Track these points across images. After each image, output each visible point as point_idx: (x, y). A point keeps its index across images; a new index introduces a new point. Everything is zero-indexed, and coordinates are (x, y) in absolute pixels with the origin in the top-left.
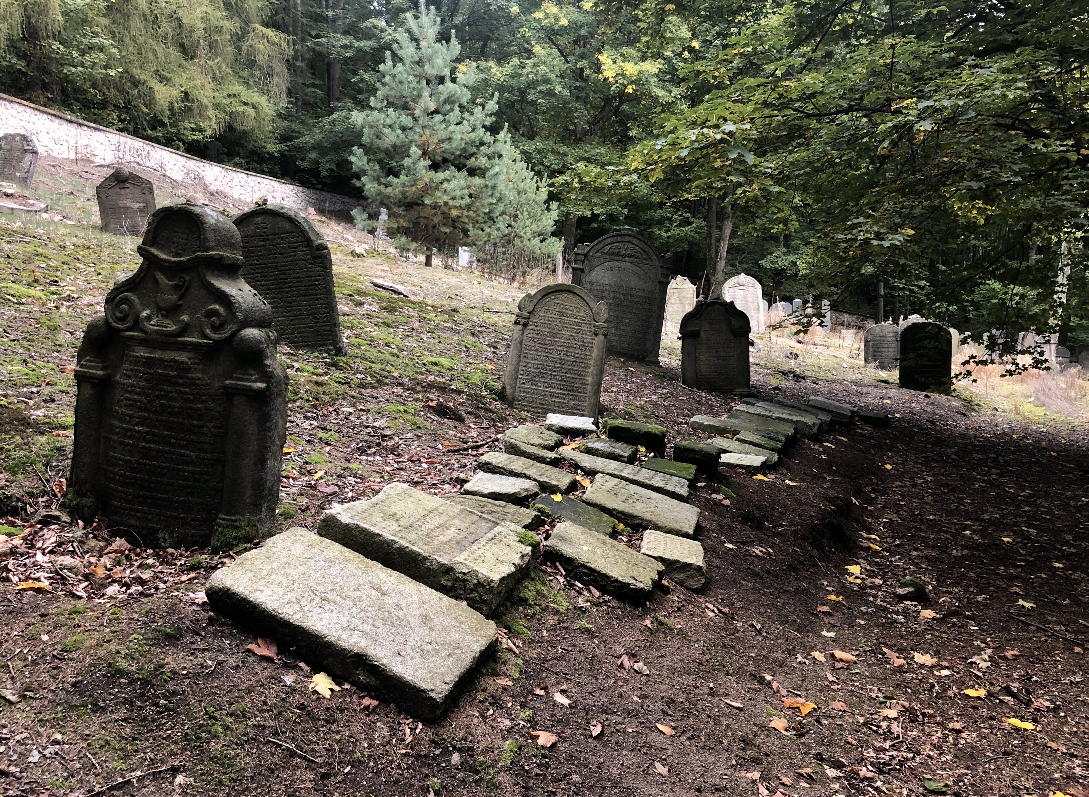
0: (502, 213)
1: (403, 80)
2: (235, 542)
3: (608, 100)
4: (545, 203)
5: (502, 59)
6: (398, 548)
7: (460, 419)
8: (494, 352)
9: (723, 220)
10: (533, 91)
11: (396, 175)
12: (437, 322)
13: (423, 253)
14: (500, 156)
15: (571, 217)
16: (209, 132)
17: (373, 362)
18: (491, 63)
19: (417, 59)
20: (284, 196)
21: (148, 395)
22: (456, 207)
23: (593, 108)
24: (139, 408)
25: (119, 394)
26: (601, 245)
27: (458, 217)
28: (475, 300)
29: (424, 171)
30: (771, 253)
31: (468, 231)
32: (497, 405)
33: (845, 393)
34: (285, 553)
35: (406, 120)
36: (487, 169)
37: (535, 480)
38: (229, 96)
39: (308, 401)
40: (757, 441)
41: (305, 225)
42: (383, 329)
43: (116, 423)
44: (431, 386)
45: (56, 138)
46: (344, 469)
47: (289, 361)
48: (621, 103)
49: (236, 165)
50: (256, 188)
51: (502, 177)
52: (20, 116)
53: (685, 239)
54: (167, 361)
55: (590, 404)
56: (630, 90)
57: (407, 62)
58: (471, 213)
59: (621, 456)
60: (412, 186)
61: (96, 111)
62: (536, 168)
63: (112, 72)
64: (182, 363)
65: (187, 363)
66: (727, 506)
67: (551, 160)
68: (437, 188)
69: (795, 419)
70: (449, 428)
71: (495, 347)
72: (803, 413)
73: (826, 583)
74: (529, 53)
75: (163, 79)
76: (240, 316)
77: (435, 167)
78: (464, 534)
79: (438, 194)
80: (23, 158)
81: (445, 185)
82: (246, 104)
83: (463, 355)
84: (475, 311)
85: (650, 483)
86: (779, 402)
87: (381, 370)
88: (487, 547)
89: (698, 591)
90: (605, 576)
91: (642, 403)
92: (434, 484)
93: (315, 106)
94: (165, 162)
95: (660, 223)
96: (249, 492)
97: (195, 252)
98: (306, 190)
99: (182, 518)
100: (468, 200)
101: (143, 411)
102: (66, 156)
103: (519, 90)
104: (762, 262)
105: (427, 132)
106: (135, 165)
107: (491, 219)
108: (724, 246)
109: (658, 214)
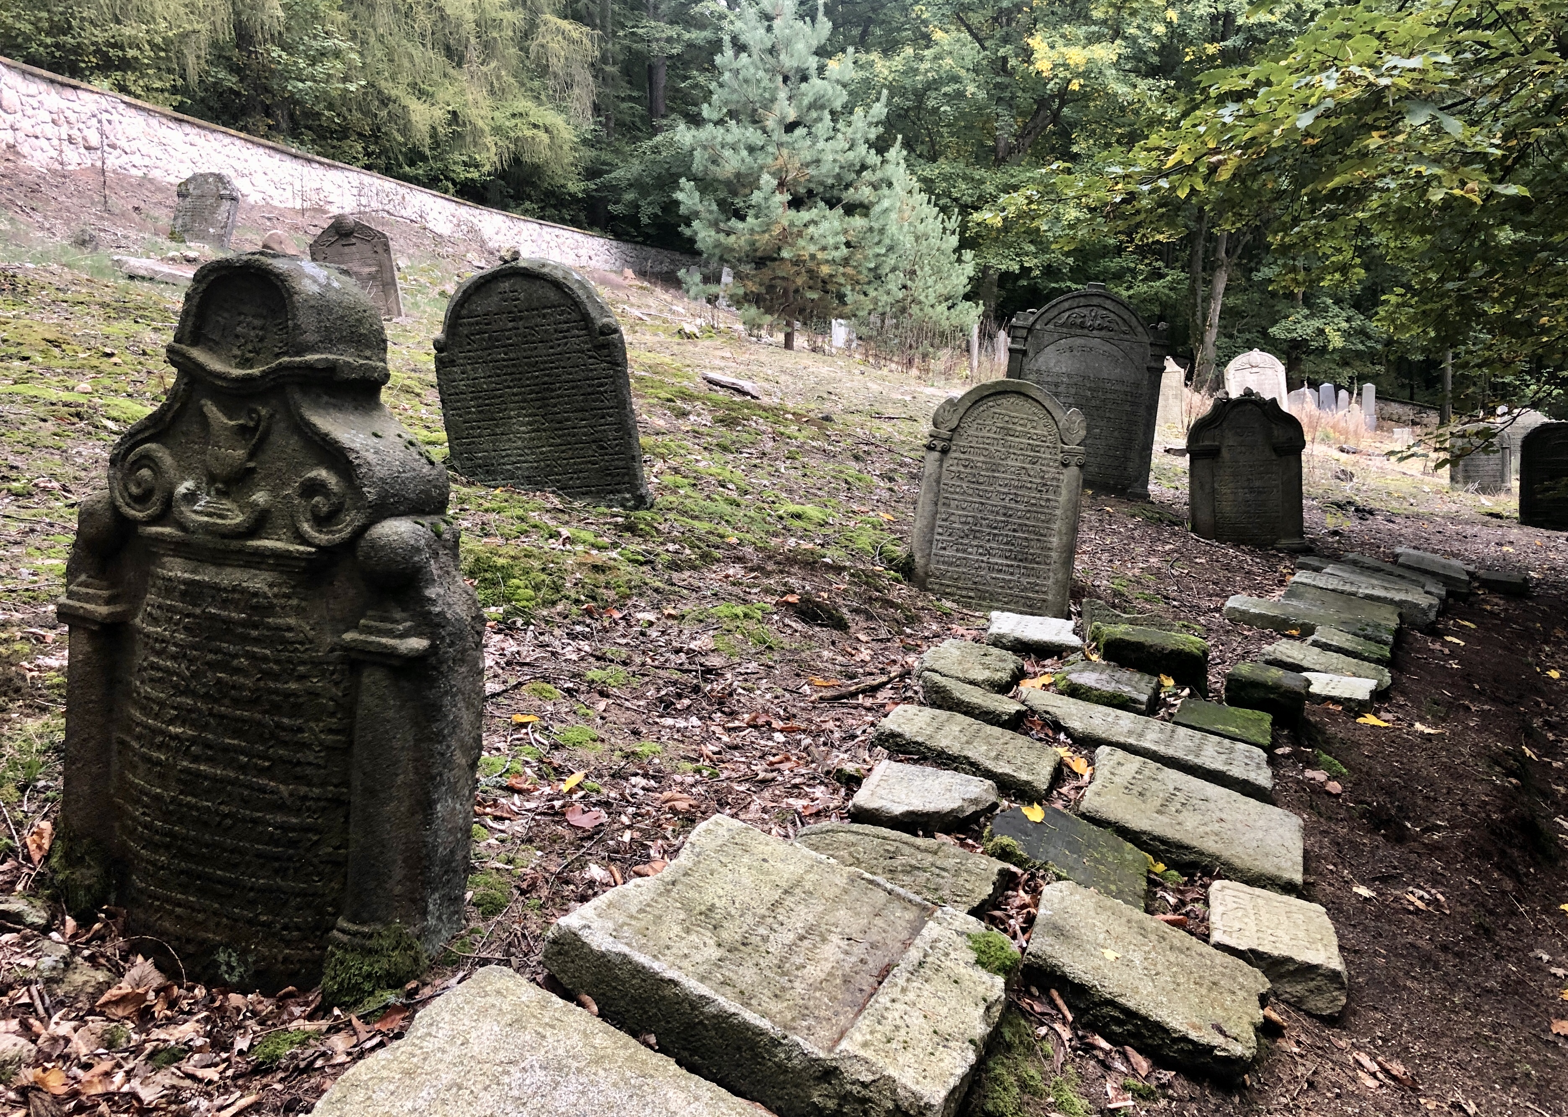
0: (894, 269)
1: (749, 76)
2: (367, 986)
3: (1043, 102)
4: (954, 251)
5: (889, 49)
6: (715, 1016)
7: (841, 625)
8: (891, 490)
9: (1213, 269)
10: (934, 94)
11: (743, 218)
12: (801, 439)
13: (780, 331)
14: (890, 185)
15: (991, 272)
16: (487, 168)
17: (696, 518)
18: (874, 56)
19: (769, 45)
20: (592, 253)
21: (191, 661)
22: (827, 261)
23: (1020, 114)
24: (175, 686)
25: (142, 658)
26: (1055, 312)
27: (831, 276)
28: (857, 401)
29: (781, 210)
30: (1286, 317)
31: (845, 295)
32: (901, 592)
33: (1440, 537)
34: (454, 1051)
35: (753, 135)
36: (872, 204)
37: (988, 774)
38: (514, 115)
39: (577, 601)
40: (1347, 645)
41: (580, 292)
42: (717, 456)
43: (137, 714)
44: (791, 560)
45: (276, 180)
46: (627, 757)
47: (552, 524)
48: (1063, 104)
49: (525, 212)
50: (553, 244)
51: (894, 216)
52: (226, 151)
53: (1155, 299)
54: (225, 590)
55: (1057, 582)
56: (1075, 86)
57: (755, 52)
58: (849, 270)
59: (1135, 701)
60: (764, 232)
61: (335, 142)
62: (941, 202)
63: (352, 87)
64: (255, 594)
65: (266, 597)
66: (1338, 796)
67: (963, 190)
68: (800, 234)
69: (1398, 596)
70: (821, 646)
71: (891, 479)
72: (1410, 587)
73: (1546, 957)
74: (927, 40)
75: (421, 94)
76: (371, 493)
77: (796, 203)
78: (859, 950)
79: (801, 242)
80: (218, 206)
81: (811, 229)
82: (535, 126)
83: (842, 496)
84: (857, 418)
85: (1199, 761)
86: (1355, 563)
87: (710, 533)
88: (911, 996)
89: (1332, 1021)
90: (1159, 1028)
91: (1137, 572)
92: (796, 786)
93: (633, 127)
94: (427, 209)
95: (1118, 276)
96: (398, 872)
97: (278, 356)
98: (621, 244)
99: (263, 924)
100: (845, 251)
101: (182, 693)
102: (290, 205)
103: (915, 92)
104: (1273, 331)
105: (785, 152)
106: (385, 215)
107: (878, 277)
108: (1216, 308)
109: (1114, 264)
